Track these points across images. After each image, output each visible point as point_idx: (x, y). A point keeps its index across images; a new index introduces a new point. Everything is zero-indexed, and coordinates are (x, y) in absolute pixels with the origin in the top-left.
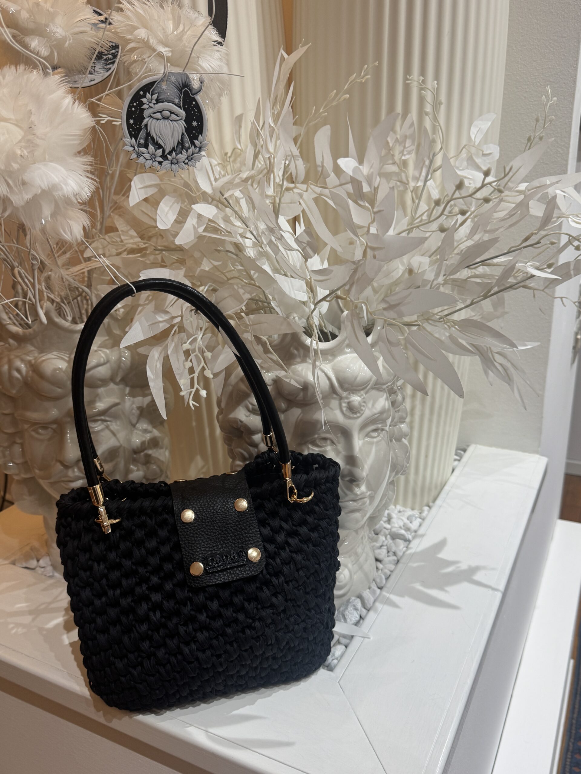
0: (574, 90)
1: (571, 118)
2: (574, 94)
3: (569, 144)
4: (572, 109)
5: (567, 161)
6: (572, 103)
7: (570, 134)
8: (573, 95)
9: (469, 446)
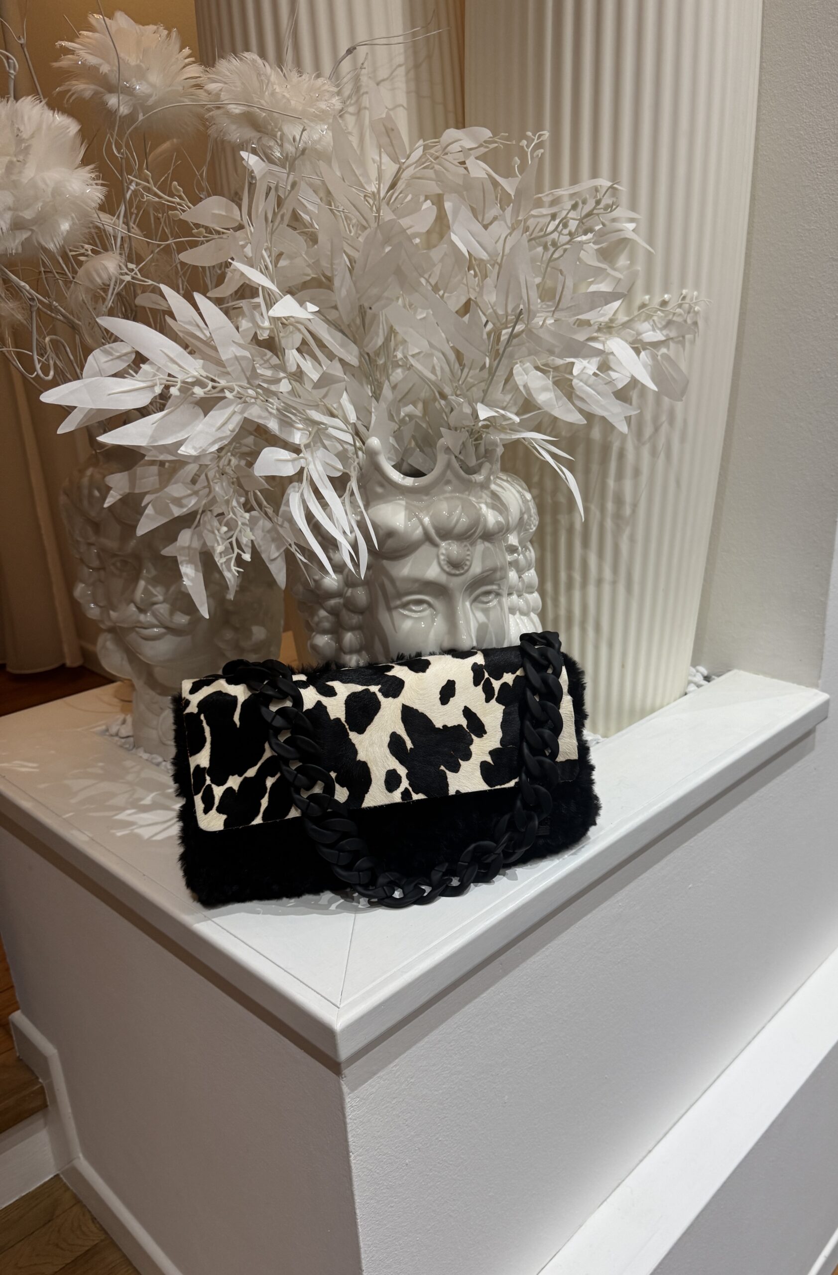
9: (729, 671)
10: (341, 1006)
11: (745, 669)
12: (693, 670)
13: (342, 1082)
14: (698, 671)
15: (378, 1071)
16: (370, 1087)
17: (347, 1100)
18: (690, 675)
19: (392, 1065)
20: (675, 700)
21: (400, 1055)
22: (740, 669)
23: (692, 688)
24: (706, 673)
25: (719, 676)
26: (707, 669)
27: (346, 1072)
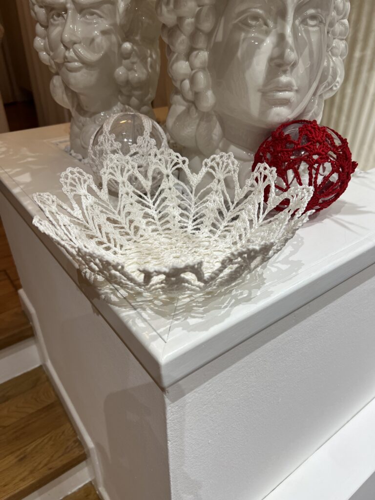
13: (165, 396)
15: (195, 388)
17: (169, 408)
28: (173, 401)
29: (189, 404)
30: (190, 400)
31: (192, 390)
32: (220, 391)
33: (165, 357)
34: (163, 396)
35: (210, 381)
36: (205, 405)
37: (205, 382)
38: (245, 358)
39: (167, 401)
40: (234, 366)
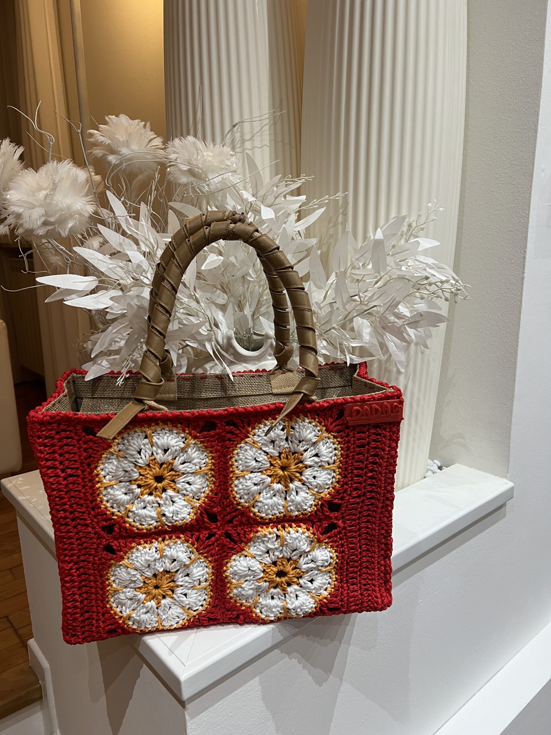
0: (533, 171)
1: (530, 193)
2: (532, 174)
3: (529, 215)
4: (531, 186)
5: (527, 229)
6: (531, 182)
7: (530, 207)
8: (532, 176)
9: (453, 464)
10: (186, 665)
11: (462, 464)
12: (432, 462)
13: (186, 713)
14: (434, 463)
15: (209, 707)
16: (204, 717)
17: (188, 724)
18: (430, 465)
19: (218, 704)
20: (418, 481)
21: (223, 698)
22: (459, 463)
23: (430, 473)
24: (439, 465)
25: (447, 467)
26: (440, 462)
27: (188, 706)
28: (192, 718)
29: (205, 723)
30: (206, 719)
31: (207, 709)
32: (231, 713)
33: (184, 676)
34: (184, 713)
35: (221, 701)
36: (219, 725)
37: (217, 702)
38: (250, 683)
39: (187, 717)
40: (241, 689)
